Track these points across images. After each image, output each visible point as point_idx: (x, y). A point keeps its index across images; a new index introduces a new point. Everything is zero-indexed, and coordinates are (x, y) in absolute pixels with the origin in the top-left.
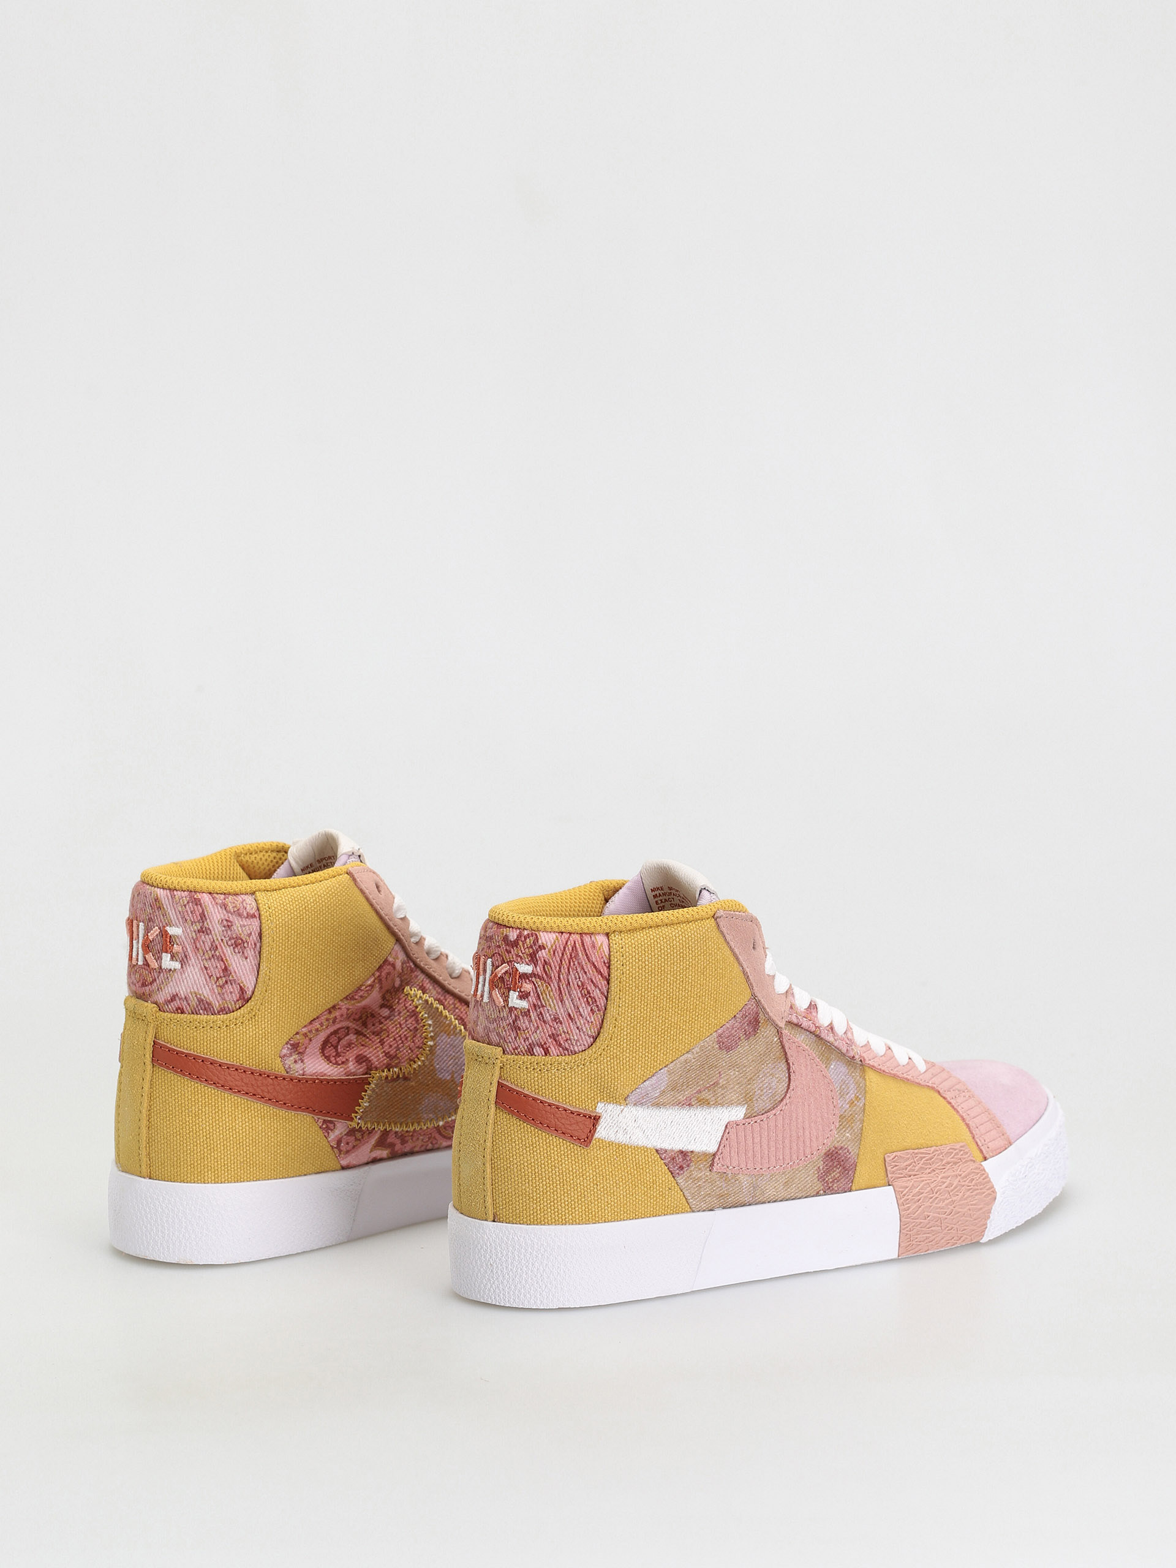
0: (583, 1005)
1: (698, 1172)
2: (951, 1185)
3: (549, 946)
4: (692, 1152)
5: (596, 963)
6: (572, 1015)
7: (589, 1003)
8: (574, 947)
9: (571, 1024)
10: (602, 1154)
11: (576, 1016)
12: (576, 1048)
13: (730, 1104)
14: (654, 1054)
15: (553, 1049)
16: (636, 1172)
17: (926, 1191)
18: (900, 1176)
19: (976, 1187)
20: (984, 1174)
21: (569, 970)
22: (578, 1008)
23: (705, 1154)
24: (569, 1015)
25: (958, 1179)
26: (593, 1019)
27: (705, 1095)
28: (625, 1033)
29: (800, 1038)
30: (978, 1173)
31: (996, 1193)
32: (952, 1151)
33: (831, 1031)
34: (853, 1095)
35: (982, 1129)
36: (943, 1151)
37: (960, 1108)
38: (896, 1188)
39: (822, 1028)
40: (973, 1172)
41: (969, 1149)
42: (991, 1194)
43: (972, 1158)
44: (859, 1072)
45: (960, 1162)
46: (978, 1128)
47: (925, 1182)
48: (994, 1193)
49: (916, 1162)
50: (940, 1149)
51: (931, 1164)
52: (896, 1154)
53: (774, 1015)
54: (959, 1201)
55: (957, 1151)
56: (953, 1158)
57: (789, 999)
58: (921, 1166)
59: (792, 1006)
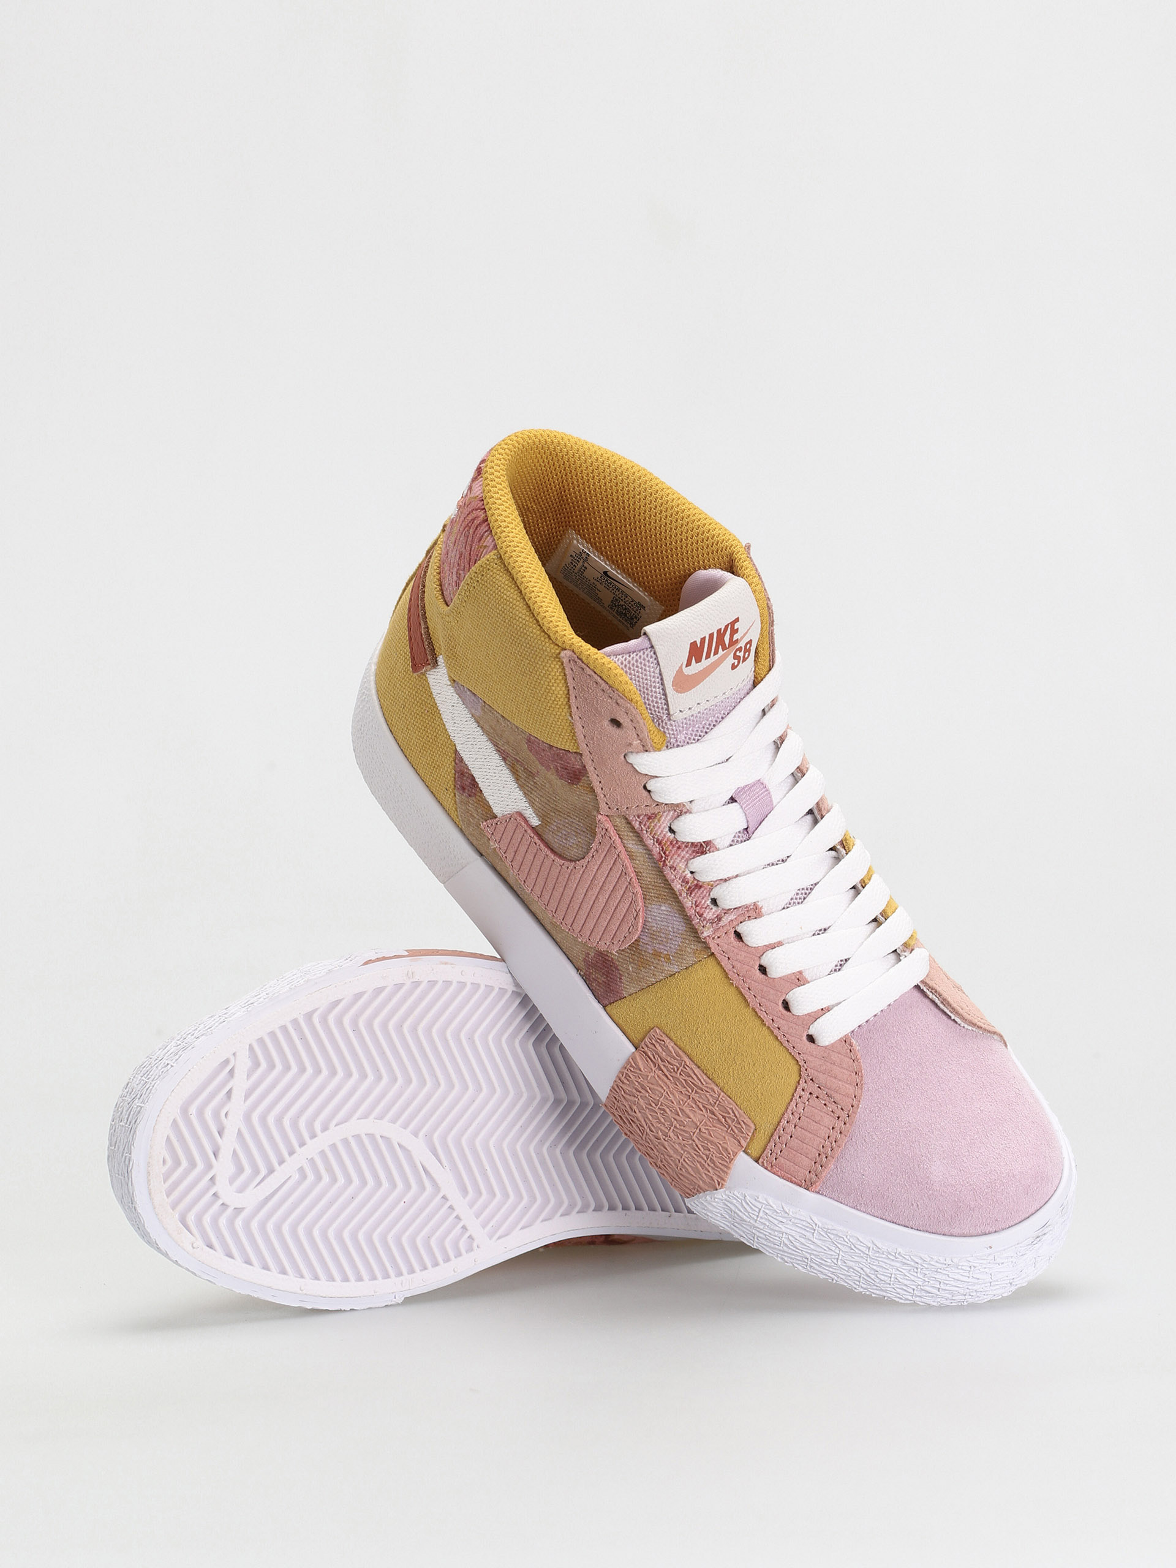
1: (474, 806)
2: (679, 1122)
10: (422, 693)
13: (531, 803)
15: (441, 572)
16: (431, 741)
17: (652, 1095)
18: (652, 1056)
19: (705, 1157)
20: (727, 1162)
23: (489, 807)
27: (519, 769)
29: (631, 846)
30: (723, 1155)
31: (722, 1186)
32: (731, 1112)
33: (688, 887)
34: (665, 952)
35: (794, 1143)
36: (721, 1100)
37: (801, 1106)
38: (633, 1057)
39: (674, 871)
40: (721, 1148)
41: (750, 1134)
42: (714, 1181)
43: (742, 1142)
44: (697, 950)
45: (725, 1127)
46: (791, 1137)
47: (663, 1091)
48: (719, 1184)
49: (680, 1070)
50: (721, 1096)
51: (694, 1092)
52: (667, 1041)
53: (602, 796)
54: (674, 1143)
55: (736, 1119)
56: (724, 1118)
57: (657, 810)
58: (681, 1079)
59: (652, 816)
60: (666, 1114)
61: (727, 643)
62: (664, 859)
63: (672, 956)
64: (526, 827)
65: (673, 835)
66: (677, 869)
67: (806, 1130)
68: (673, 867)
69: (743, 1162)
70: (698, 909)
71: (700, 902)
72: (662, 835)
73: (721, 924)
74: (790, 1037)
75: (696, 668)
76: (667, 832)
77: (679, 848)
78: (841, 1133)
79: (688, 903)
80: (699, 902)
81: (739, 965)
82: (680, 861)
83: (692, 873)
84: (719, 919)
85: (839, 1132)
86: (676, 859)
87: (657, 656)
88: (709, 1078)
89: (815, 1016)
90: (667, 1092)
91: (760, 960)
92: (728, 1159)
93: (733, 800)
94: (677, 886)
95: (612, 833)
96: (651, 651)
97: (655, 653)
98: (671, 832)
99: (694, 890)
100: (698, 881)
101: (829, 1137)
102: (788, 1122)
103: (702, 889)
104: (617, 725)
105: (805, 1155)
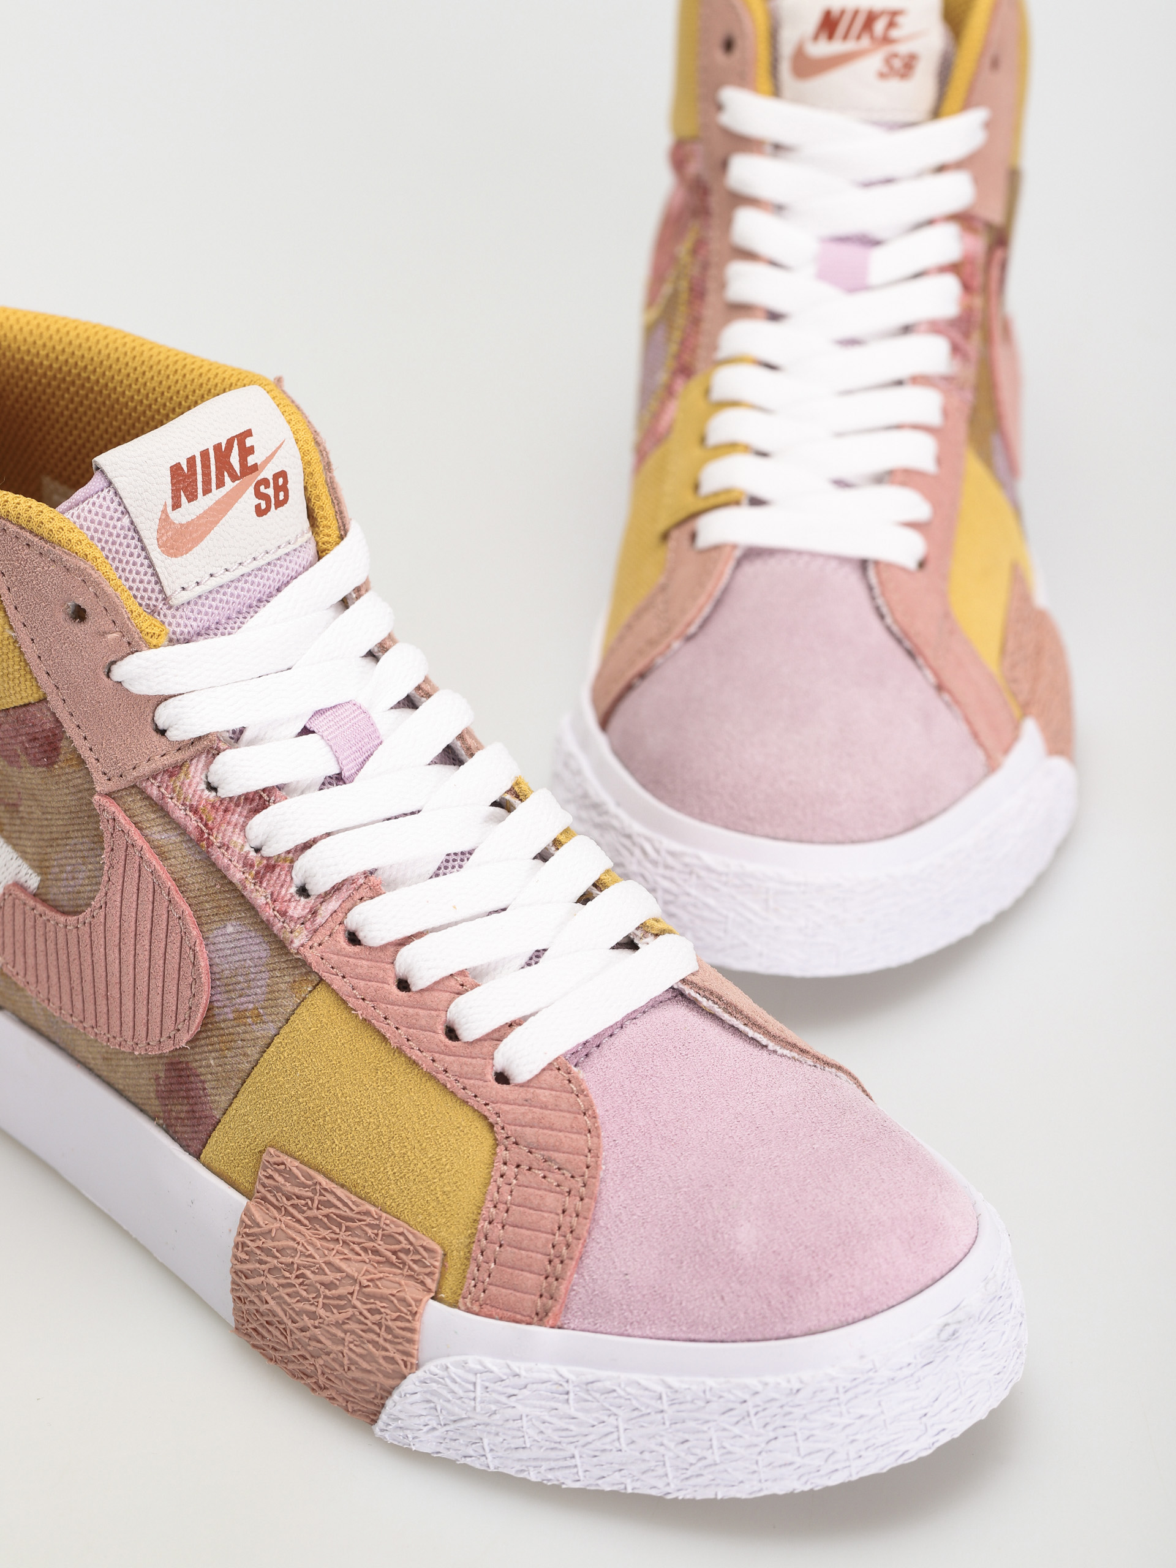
2: (329, 1286)
17: (283, 1259)
18: (273, 1197)
19: (376, 1328)
20: (409, 1321)
29: (157, 836)
30: (401, 1312)
31: (411, 1368)
32: (401, 1238)
33: (254, 872)
34: (252, 1007)
35: (507, 1254)
36: (384, 1226)
37: (505, 1189)
38: (247, 1212)
39: (227, 850)
40: (396, 1301)
41: (437, 1264)
42: (398, 1364)
43: (428, 1281)
44: (295, 981)
45: (398, 1266)
46: (501, 1246)
47: (296, 1245)
48: (406, 1366)
49: (316, 1202)
50: (383, 1219)
51: (344, 1228)
52: (288, 1161)
53: (94, 761)
54: (328, 1325)
55: (412, 1248)
56: (394, 1253)
57: (179, 757)
58: (320, 1217)
59: (174, 771)
60: (307, 1282)
61: (237, 467)
62: (206, 836)
63: (262, 1008)
64: (22, 896)
65: (214, 794)
66: (232, 846)
67: (521, 1228)
68: (224, 845)
69: (434, 1314)
70: (278, 906)
71: (279, 893)
72: (197, 797)
73: (320, 920)
74: (466, 1081)
75: (189, 511)
76: (203, 790)
77: (226, 811)
78: (577, 1216)
79: (260, 898)
80: (276, 893)
81: (362, 983)
82: (233, 832)
83: (257, 850)
84: (314, 913)
85: (574, 1215)
86: (225, 830)
87: (121, 498)
88: (360, 1198)
89: (497, 1036)
90: (303, 1245)
91: (394, 968)
92: (410, 1314)
93: (306, 731)
94: (237, 875)
95: (123, 821)
96: (109, 491)
97: (116, 494)
98: (210, 791)
99: (264, 875)
100: (267, 858)
101: (559, 1228)
102: (490, 1223)
103: (277, 870)
104: (79, 614)
105: (527, 1269)
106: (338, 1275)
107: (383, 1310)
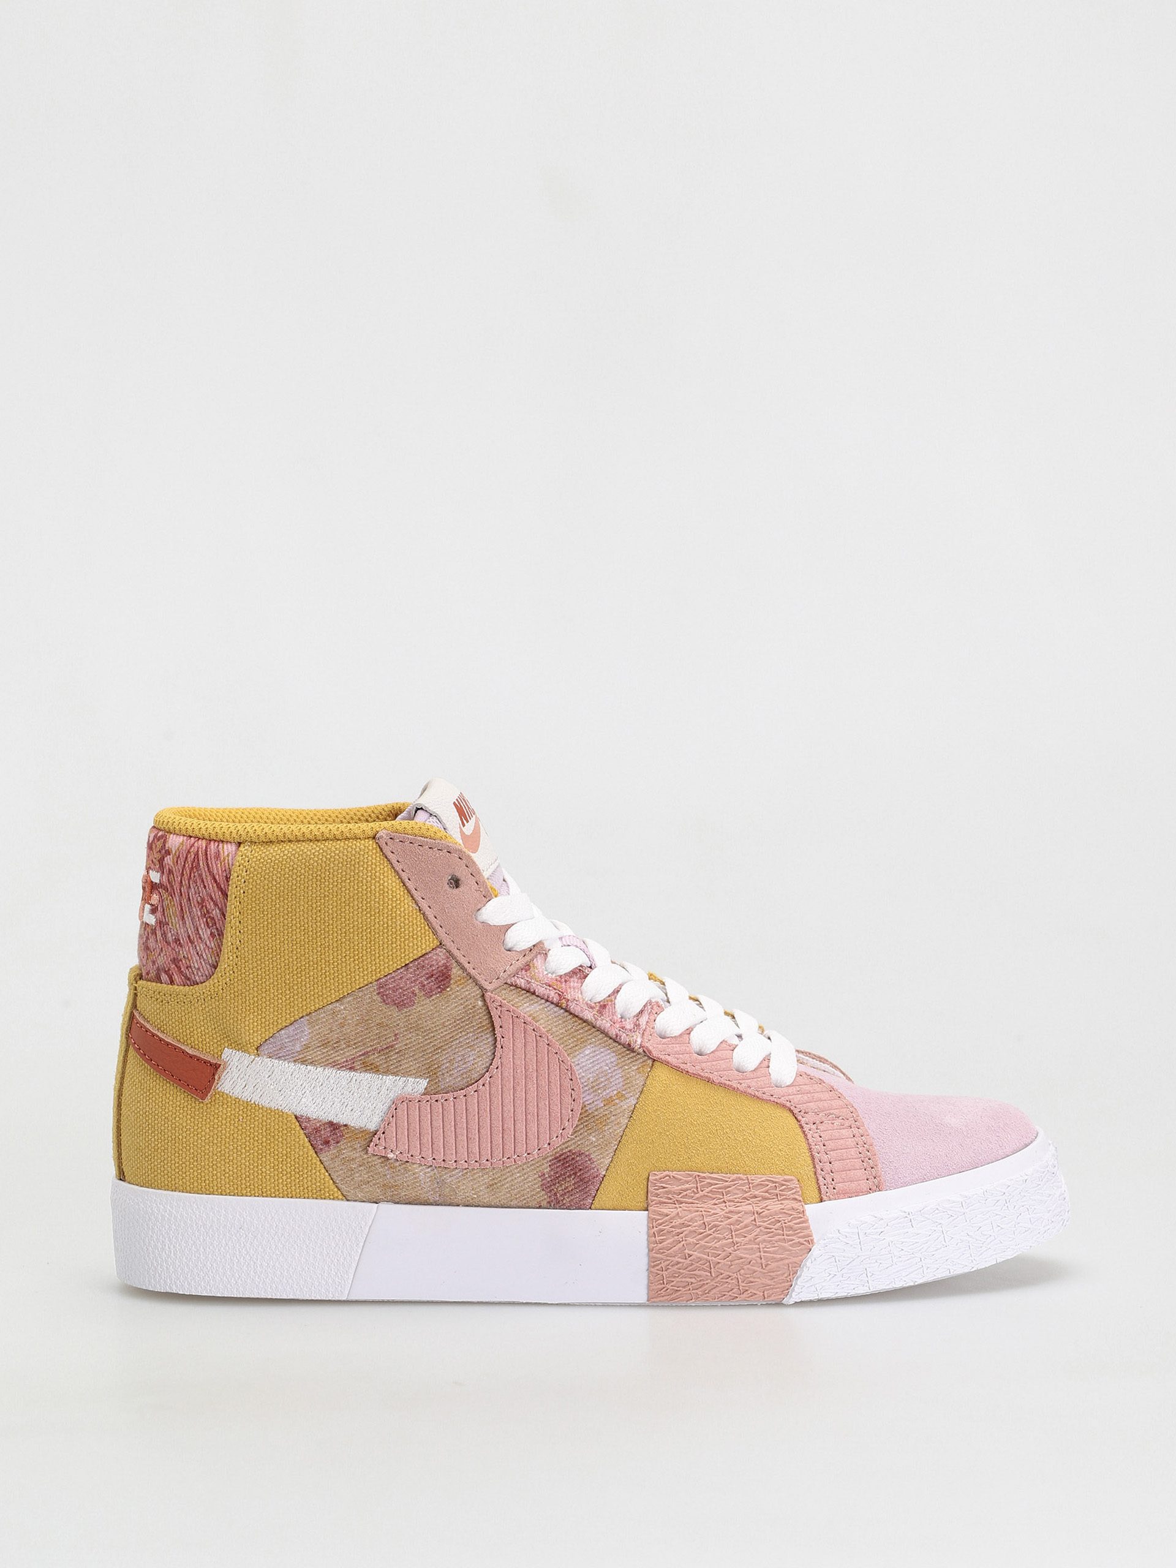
0: (203, 925)
1: (348, 1150)
3: (174, 852)
4: (346, 1125)
5: (217, 877)
6: (192, 938)
7: (208, 926)
8: (197, 854)
9: (191, 948)
10: (225, 1111)
11: (195, 940)
12: (197, 978)
13: (406, 1074)
14: (290, 997)
15: (176, 977)
16: (264, 1139)
17: (695, 1225)
18: (667, 1200)
19: (781, 1231)
20: (801, 1219)
21: (189, 883)
22: (198, 930)
23: (363, 1131)
24: (189, 937)
25: (753, 1218)
26: (213, 945)
27: (374, 1058)
28: (251, 966)
29: (528, 1009)
30: (793, 1215)
31: (812, 1244)
32: (768, 1183)
33: (596, 1012)
34: (615, 1092)
35: (836, 1165)
37: (816, 1135)
38: (650, 1220)
39: (577, 1004)
40: (786, 1212)
41: (798, 1187)
42: (803, 1244)
43: (797, 1196)
44: (640, 1065)
45: (774, 1198)
46: (831, 1163)
48: (810, 1243)
49: (700, 1187)
50: (750, 1179)
51: (725, 1194)
52: (670, 1174)
54: (745, 1245)
56: (766, 1192)
57: (527, 958)
58: (706, 1194)
59: (527, 967)
60: (719, 1228)
62: (561, 998)
63: (623, 1089)
65: (555, 974)
66: (579, 1001)
67: (837, 1150)
68: (574, 1001)
69: (812, 1210)
71: (614, 1020)
73: (642, 1028)
76: (549, 974)
77: (566, 981)
78: (862, 1136)
79: (606, 1025)
80: (612, 1020)
81: (680, 1056)
82: (576, 993)
83: (593, 999)
84: (637, 1025)
85: (860, 1136)
86: (572, 993)
88: (729, 1173)
89: (764, 1065)
91: (691, 1045)
92: (800, 1216)
94: (588, 1015)
98: (552, 973)
99: (602, 1012)
100: (599, 1002)
101: (857, 1144)
103: (607, 1008)
104: (456, 882)
105: (853, 1168)
106: (739, 1215)
107: (780, 1219)
